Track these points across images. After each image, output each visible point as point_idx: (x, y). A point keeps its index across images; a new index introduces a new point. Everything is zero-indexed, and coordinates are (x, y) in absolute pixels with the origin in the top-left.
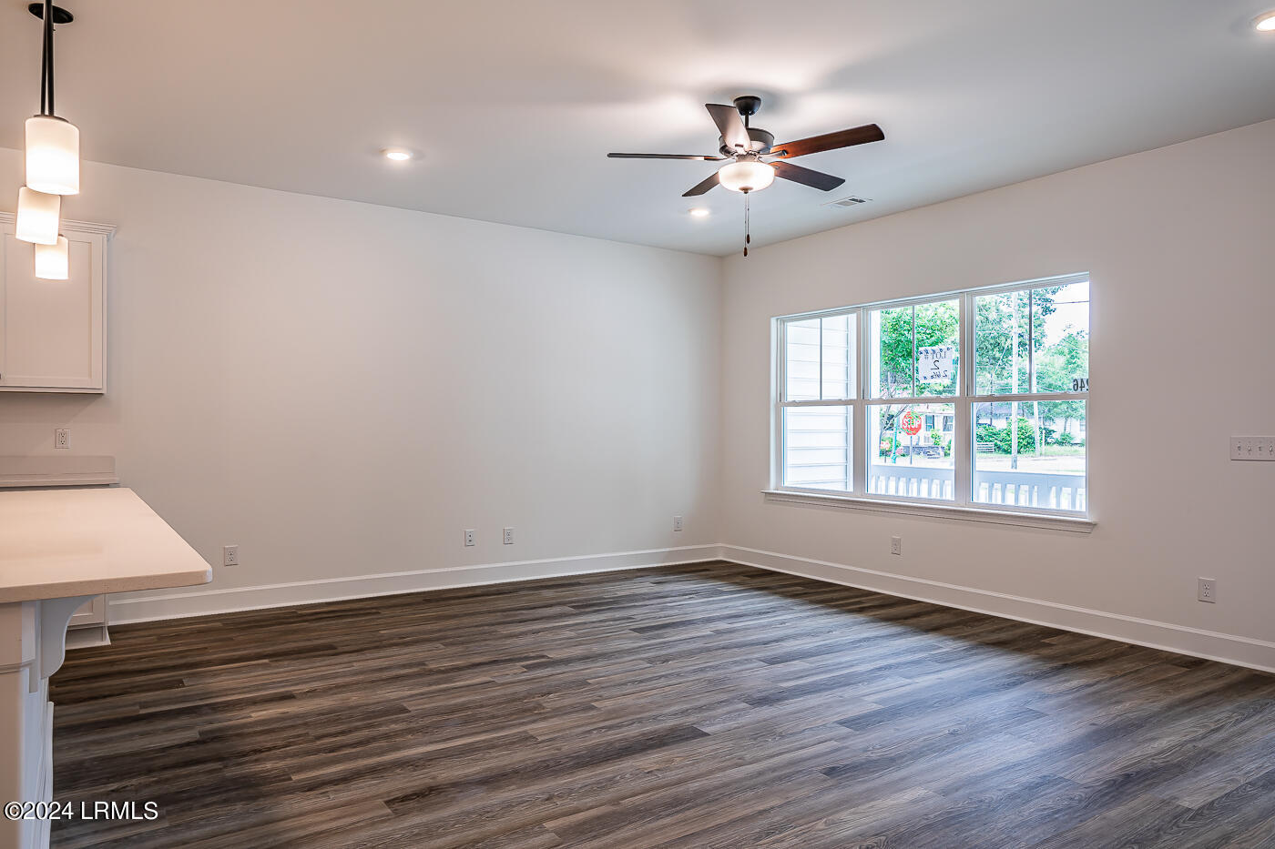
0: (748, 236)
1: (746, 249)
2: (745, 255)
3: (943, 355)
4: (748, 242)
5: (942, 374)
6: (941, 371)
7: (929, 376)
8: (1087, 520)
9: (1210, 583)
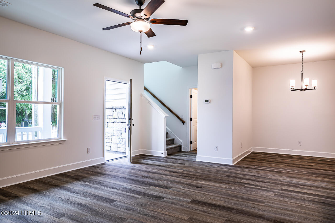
0: (141, 48)
4: (141, 50)
8: (63, 139)
9: (90, 149)
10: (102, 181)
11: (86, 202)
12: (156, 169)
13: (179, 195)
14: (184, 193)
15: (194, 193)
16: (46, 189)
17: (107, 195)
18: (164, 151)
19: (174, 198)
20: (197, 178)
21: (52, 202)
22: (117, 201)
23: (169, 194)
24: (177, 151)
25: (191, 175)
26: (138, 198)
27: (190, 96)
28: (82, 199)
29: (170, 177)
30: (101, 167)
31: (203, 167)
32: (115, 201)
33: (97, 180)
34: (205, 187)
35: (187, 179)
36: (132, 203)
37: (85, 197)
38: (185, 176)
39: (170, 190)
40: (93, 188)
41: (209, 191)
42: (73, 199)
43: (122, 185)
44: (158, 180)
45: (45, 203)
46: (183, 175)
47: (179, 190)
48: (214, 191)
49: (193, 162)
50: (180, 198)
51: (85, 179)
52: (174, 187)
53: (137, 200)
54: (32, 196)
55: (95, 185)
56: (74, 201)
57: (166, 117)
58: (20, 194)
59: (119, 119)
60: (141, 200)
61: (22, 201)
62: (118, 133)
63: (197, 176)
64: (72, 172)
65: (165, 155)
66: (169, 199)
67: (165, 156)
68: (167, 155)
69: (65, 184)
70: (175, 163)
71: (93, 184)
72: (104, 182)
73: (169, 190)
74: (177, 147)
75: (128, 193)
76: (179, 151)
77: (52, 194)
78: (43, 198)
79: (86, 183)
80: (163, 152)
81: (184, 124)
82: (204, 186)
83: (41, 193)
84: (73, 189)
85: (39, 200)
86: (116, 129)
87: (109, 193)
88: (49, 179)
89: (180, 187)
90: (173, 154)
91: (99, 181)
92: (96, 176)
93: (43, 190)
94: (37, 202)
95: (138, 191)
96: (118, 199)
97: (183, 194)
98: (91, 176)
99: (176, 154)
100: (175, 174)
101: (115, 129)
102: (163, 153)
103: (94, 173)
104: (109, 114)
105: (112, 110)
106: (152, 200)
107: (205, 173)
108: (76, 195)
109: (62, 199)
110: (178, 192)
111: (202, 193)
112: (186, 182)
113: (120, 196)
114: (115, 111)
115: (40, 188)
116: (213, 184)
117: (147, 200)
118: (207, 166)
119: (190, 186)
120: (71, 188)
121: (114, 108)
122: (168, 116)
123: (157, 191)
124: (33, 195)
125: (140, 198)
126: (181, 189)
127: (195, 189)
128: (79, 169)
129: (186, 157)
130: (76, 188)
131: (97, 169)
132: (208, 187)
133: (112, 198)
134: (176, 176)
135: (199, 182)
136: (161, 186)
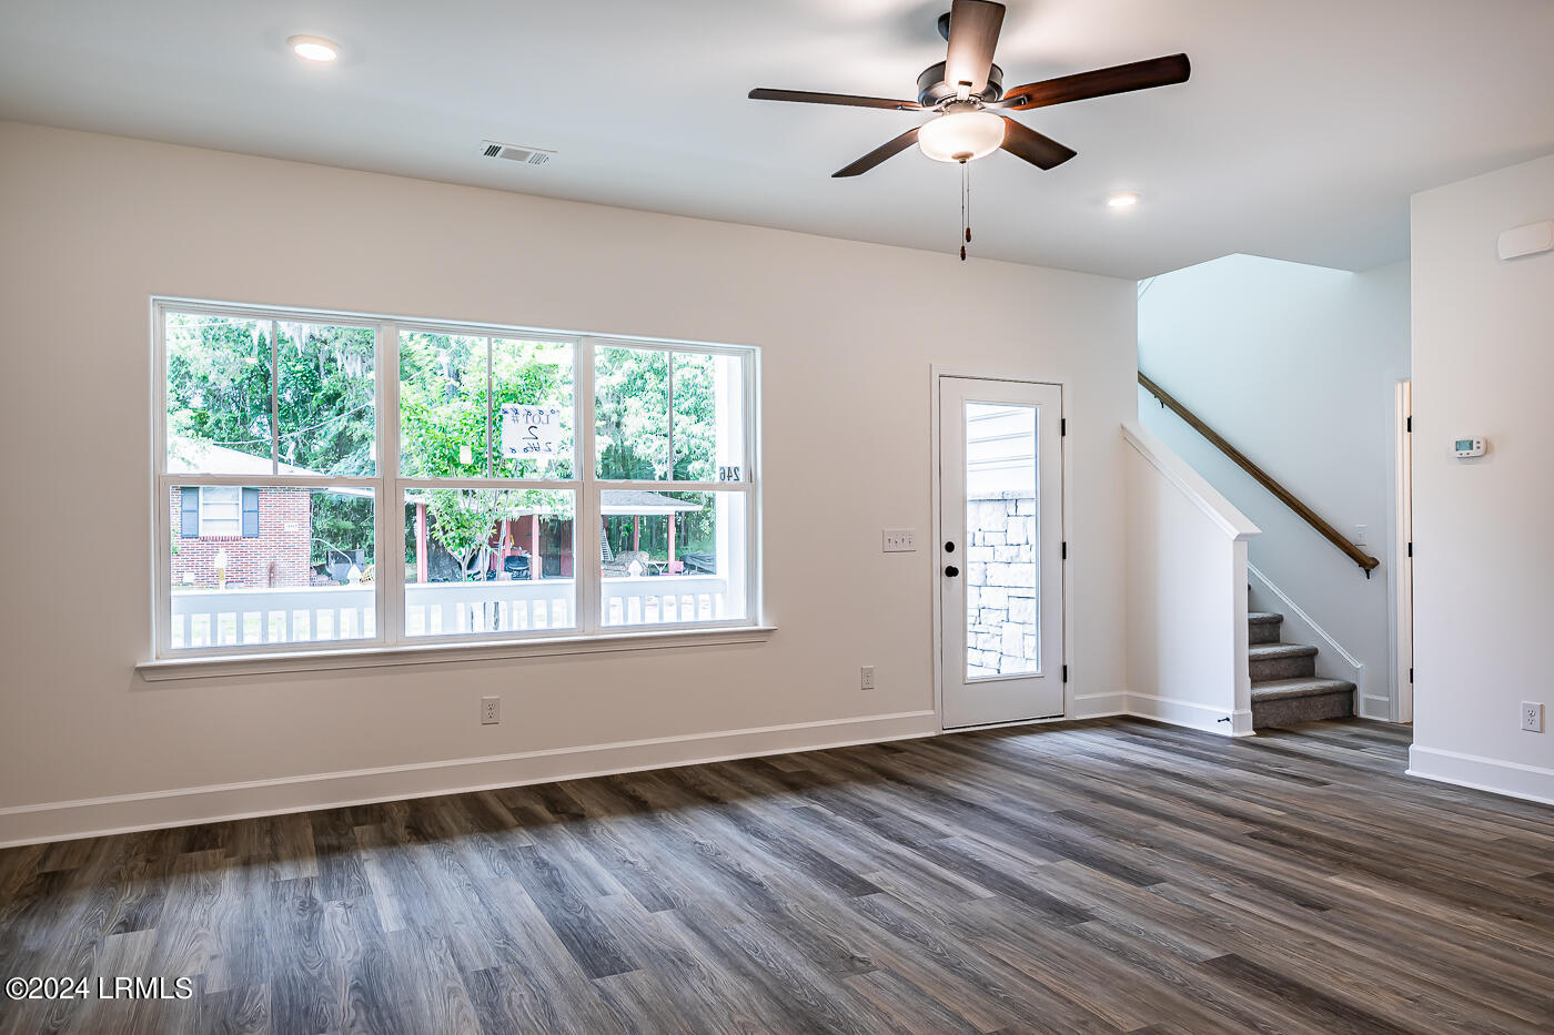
0: (968, 230)
1: (963, 248)
2: (963, 257)
3: (544, 418)
4: (968, 240)
5: (543, 447)
6: (542, 442)
7: (520, 448)
8: (761, 626)
9: (871, 670)
10: (878, 805)
11: (770, 873)
12: (1152, 788)
13: (1182, 921)
14: (1210, 916)
15: (1262, 928)
16: (676, 807)
17: (861, 863)
18: (1236, 708)
19: (1138, 931)
20: (1341, 857)
21: (667, 853)
22: (881, 891)
23: (1129, 906)
24: (1330, 715)
25: (1319, 839)
26: (972, 897)
27: (1402, 425)
28: (764, 862)
29: (1192, 833)
30: (910, 752)
31: (1422, 808)
32: (875, 890)
33: (864, 800)
34: (1354, 908)
35: (1274, 856)
36: (940, 911)
37: (780, 857)
38: (1273, 842)
39: (1143, 893)
40: (827, 827)
41: (1362, 934)
42: (734, 857)
43: (946, 836)
44: (1119, 836)
45: (645, 852)
46: (1267, 835)
47: (1190, 899)
48: (1387, 940)
49: (1381, 778)
50: (1169, 936)
51: (819, 792)
52: (1176, 883)
53: (964, 904)
54: (622, 823)
55: (842, 820)
56: (733, 862)
57: (1240, 538)
58: (596, 810)
59: (1028, 546)
60: (977, 908)
61: (585, 834)
62: (1026, 609)
63: (1351, 849)
64: (794, 757)
65: (1239, 732)
66: (1113, 928)
67: (1237, 735)
68: (1254, 730)
69: (744, 798)
70: (1269, 773)
71: (837, 811)
72: (884, 813)
73: (1141, 889)
74: (1325, 693)
75: (949, 869)
76: (1339, 714)
77: (681, 827)
78: (647, 834)
79: (818, 807)
80: (1230, 712)
81: (1368, 572)
82: (1347, 906)
83: (652, 819)
84: (761, 820)
85: (633, 841)
86: (1020, 592)
87: (875, 857)
88: (707, 772)
89: (1207, 885)
90: (1292, 729)
91: (867, 804)
92: (865, 784)
93: (664, 808)
94: (623, 846)
95: (992, 871)
96: (892, 888)
97: (1202, 924)
98: (851, 783)
99: (1313, 728)
100: (1232, 823)
101: (1013, 592)
102: (1228, 719)
103: (869, 771)
104: (990, 525)
105: (1001, 506)
106: (1029, 917)
107: (1411, 841)
108: (756, 846)
109: (703, 851)
110: (1181, 907)
111: (1307, 936)
112: (1255, 869)
113: (910, 876)
114: (1012, 511)
115: (661, 801)
116: (1412, 902)
117: (1007, 913)
118: (1453, 808)
119: (1265, 892)
120: (753, 816)
121: (1010, 497)
122: (1256, 530)
123: (1081, 882)
124: (629, 820)
125: (986, 902)
126: (1206, 895)
127: (1290, 911)
128: (826, 751)
129: (1358, 748)
130: (770, 819)
131: (893, 758)
132: (1372, 915)
133: (871, 878)
134: (1224, 832)
135: (1335, 880)
136: (1116, 869)
